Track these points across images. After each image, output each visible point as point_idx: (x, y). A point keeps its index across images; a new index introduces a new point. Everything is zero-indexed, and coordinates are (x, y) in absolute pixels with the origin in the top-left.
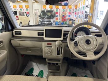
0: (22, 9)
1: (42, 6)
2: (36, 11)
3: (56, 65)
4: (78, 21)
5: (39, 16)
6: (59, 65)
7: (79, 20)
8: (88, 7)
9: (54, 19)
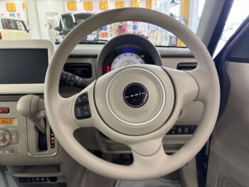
0: (15, 13)
1: (66, 5)
2: (51, 18)
3: (49, 182)
4: (155, 38)
5: (57, 29)
6: (59, 181)
7: (157, 36)
8: (177, 4)
9: (95, 36)
